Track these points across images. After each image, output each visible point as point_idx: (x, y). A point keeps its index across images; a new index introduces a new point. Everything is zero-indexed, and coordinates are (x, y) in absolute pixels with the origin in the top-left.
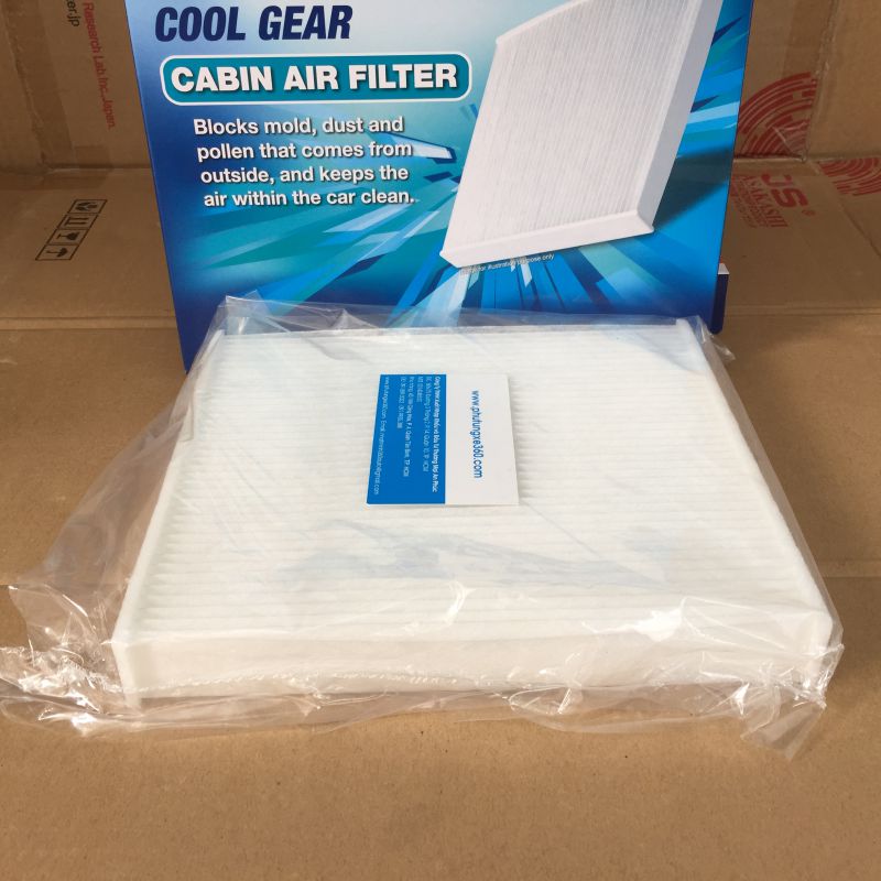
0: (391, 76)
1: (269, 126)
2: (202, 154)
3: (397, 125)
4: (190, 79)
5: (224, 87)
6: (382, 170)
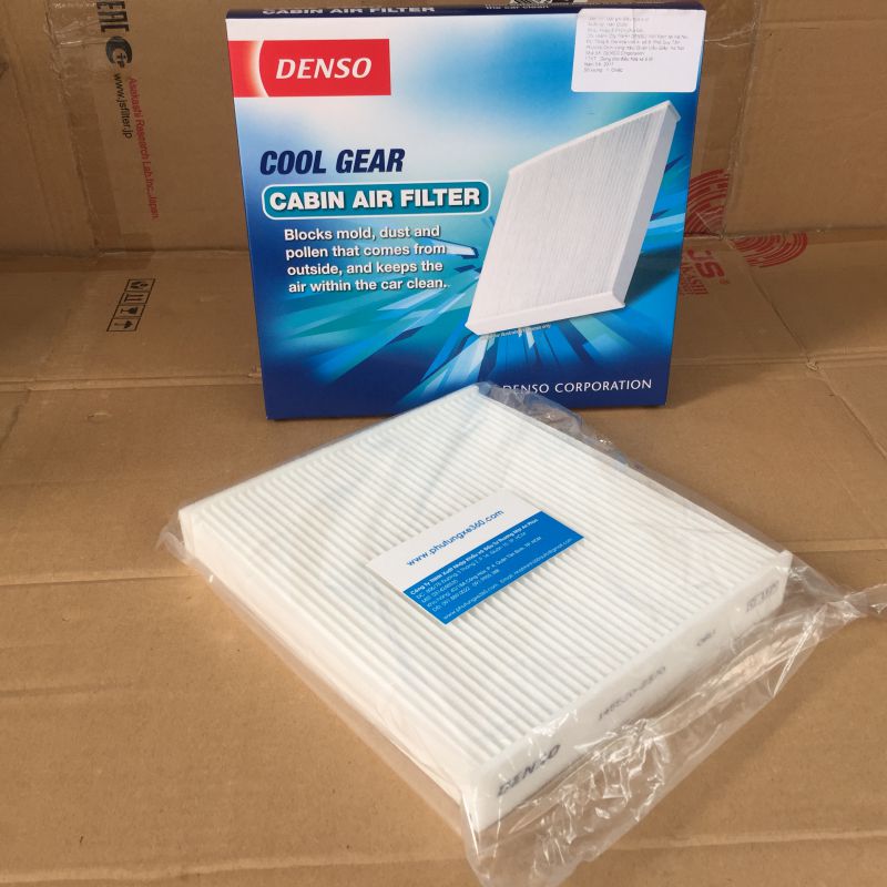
0: (432, 197)
1: (340, 234)
2: (290, 254)
3: (435, 232)
4: (284, 201)
5: (308, 206)
6: (423, 264)
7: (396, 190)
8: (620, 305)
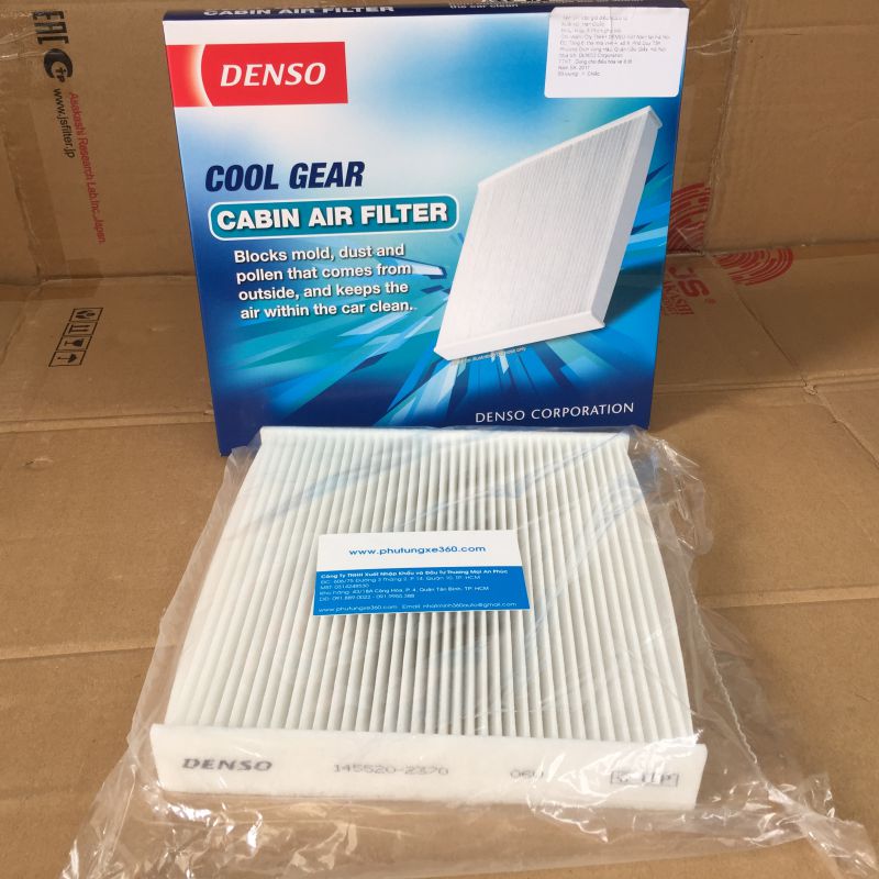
0: (395, 213)
1: (296, 255)
2: (241, 278)
3: (399, 250)
4: (232, 220)
6: (387, 285)
7: (356, 206)
8: (601, 326)
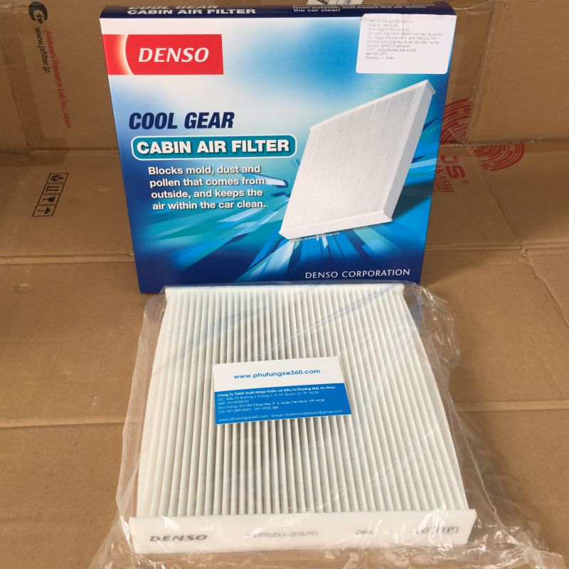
1: (189, 170)
2: (152, 184)
3: (257, 169)
4: (147, 147)
5: (165, 151)
6: (249, 191)
7: (228, 140)
8: (390, 220)
